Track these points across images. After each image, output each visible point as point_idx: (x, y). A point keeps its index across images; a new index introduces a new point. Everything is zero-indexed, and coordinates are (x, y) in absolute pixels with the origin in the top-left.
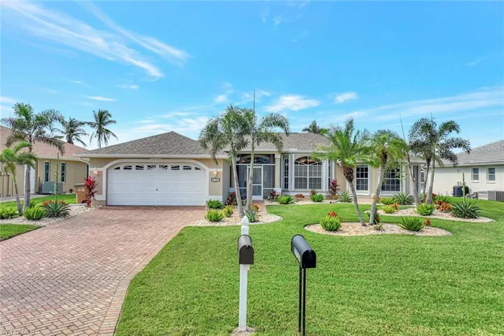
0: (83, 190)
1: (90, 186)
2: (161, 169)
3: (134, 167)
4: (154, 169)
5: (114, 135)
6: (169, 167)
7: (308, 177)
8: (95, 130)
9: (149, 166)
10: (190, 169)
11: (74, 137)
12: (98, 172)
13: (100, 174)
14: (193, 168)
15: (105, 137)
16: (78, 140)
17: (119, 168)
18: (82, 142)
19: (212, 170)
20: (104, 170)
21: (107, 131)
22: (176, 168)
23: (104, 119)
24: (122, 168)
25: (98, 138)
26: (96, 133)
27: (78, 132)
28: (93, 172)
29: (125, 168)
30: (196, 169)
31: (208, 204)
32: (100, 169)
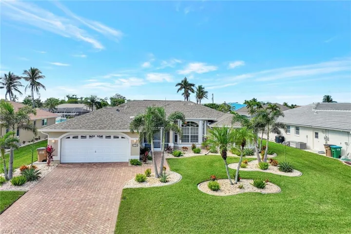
0: (43, 152)
1: (50, 151)
2: (98, 138)
3: (80, 137)
4: (94, 138)
5: (44, 87)
6: (104, 137)
7: (190, 135)
8: (29, 83)
9: (90, 136)
10: (118, 138)
11: (12, 88)
12: (55, 141)
13: (56, 142)
14: (120, 137)
15: (37, 88)
16: (16, 90)
17: (69, 138)
18: (19, 91)
19: (132, 139)
20: (59, 139)
21: (39, 84)
22: (109, 137)
23: (35, 75)
24: (71, 137)
25: (31, 88)
26: (30, 84)
27: (15, 84)
28: (51, 141)
29: (73, 138)
30: (122, 138)
31: (131, 162)
32: (56, 139)
